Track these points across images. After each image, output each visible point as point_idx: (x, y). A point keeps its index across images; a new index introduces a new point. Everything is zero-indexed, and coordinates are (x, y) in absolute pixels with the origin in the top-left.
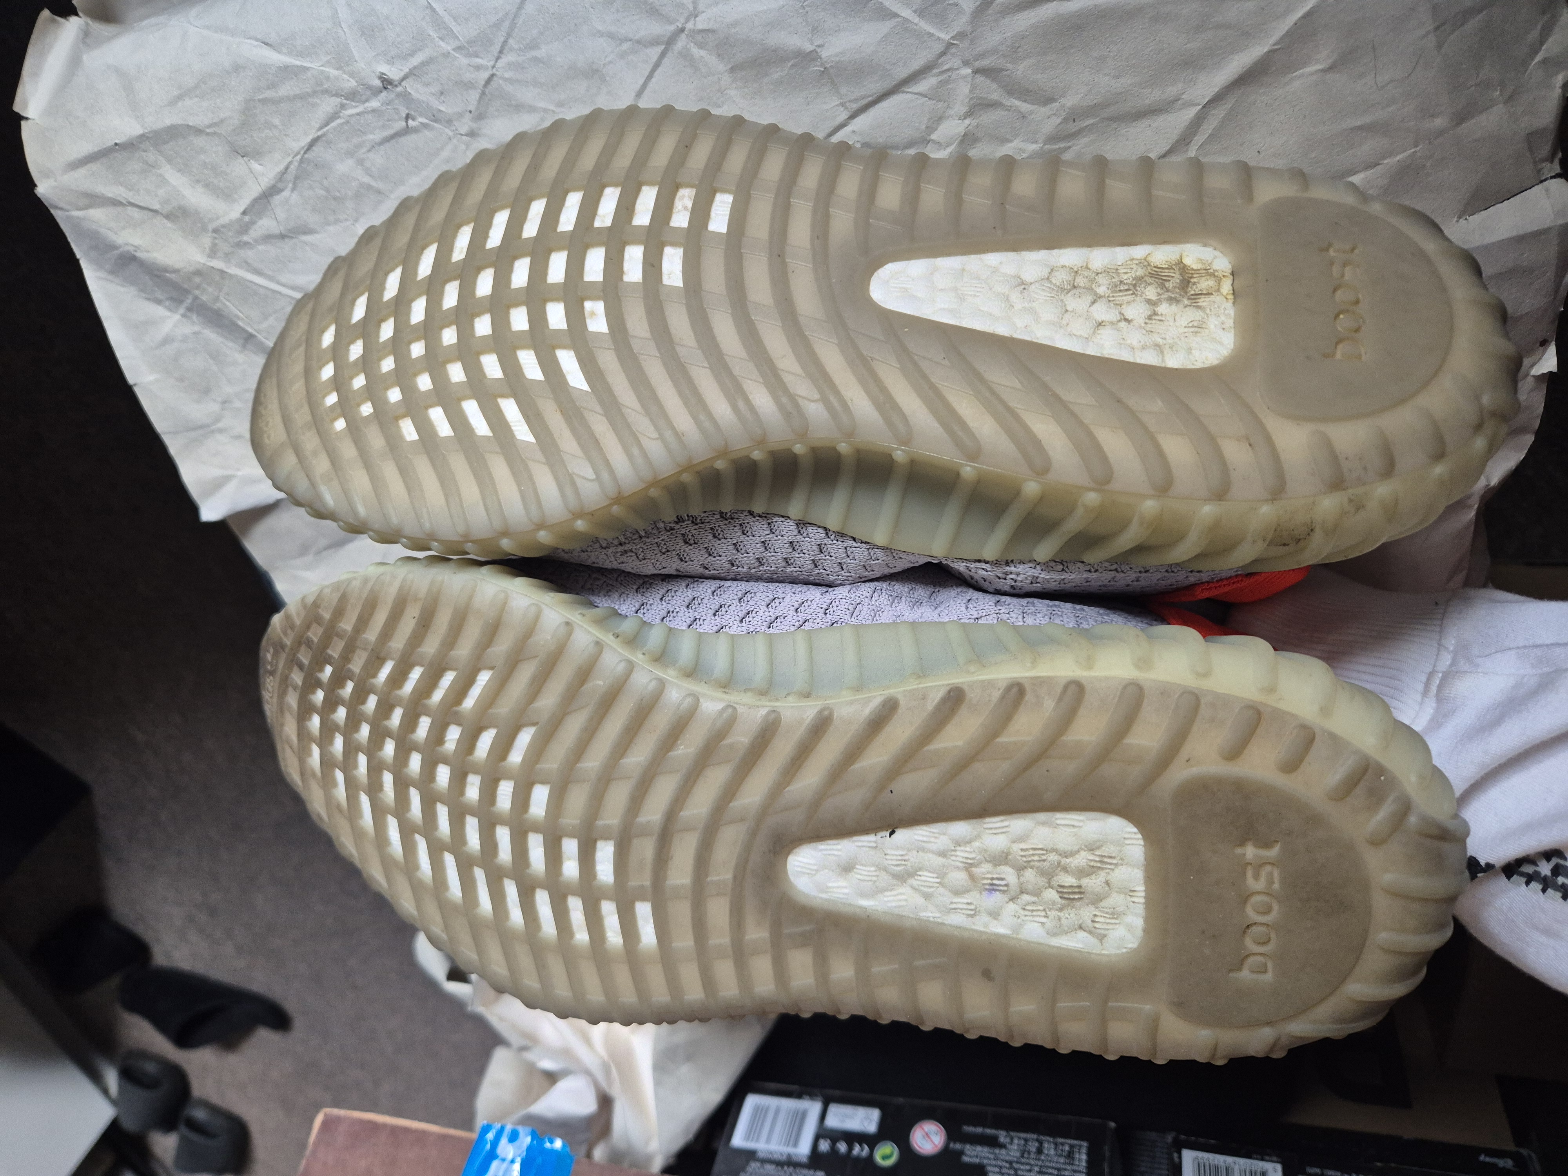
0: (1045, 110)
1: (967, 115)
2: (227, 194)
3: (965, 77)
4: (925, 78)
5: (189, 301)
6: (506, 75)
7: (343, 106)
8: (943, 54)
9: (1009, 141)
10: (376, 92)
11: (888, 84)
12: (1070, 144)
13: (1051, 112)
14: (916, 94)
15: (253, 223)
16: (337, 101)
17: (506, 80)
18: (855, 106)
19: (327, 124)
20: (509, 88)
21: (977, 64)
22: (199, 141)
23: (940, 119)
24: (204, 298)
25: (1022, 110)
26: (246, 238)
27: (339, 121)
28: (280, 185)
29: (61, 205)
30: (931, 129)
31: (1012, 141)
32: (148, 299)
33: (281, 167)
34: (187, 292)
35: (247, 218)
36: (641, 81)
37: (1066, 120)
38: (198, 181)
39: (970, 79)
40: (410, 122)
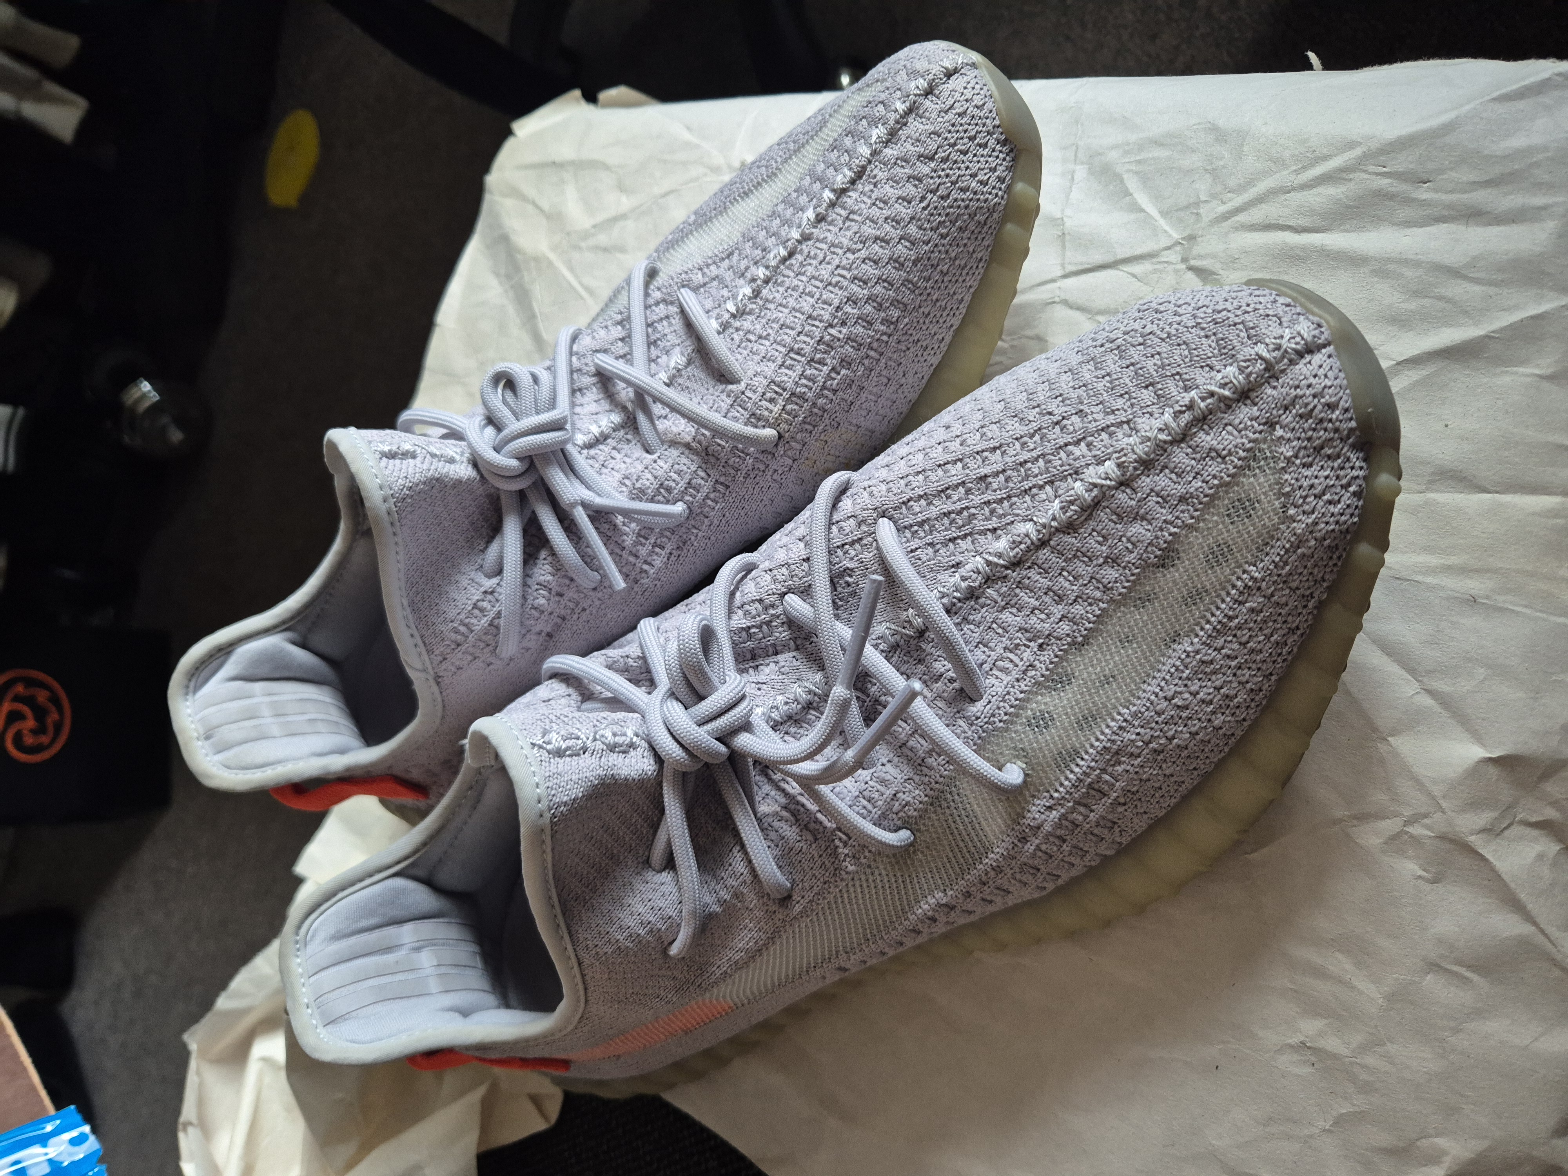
2: (593, 211)
3: (1176, 271)
4: (1143, 263)
5: (515, 279)
8: (1168, 248)
11: (1108, 259)
14: (1128, 273)
18: (1073, 268)
21: (1193, 263)
22: (603, 174)
24: (526, 279)
26: (583, 244)
27: (695, 183)
28: (629, 215)
29: (493, 191)
32: (493, 272)
33: (638, 203)
34: (520, 272)
38: (583, 199)
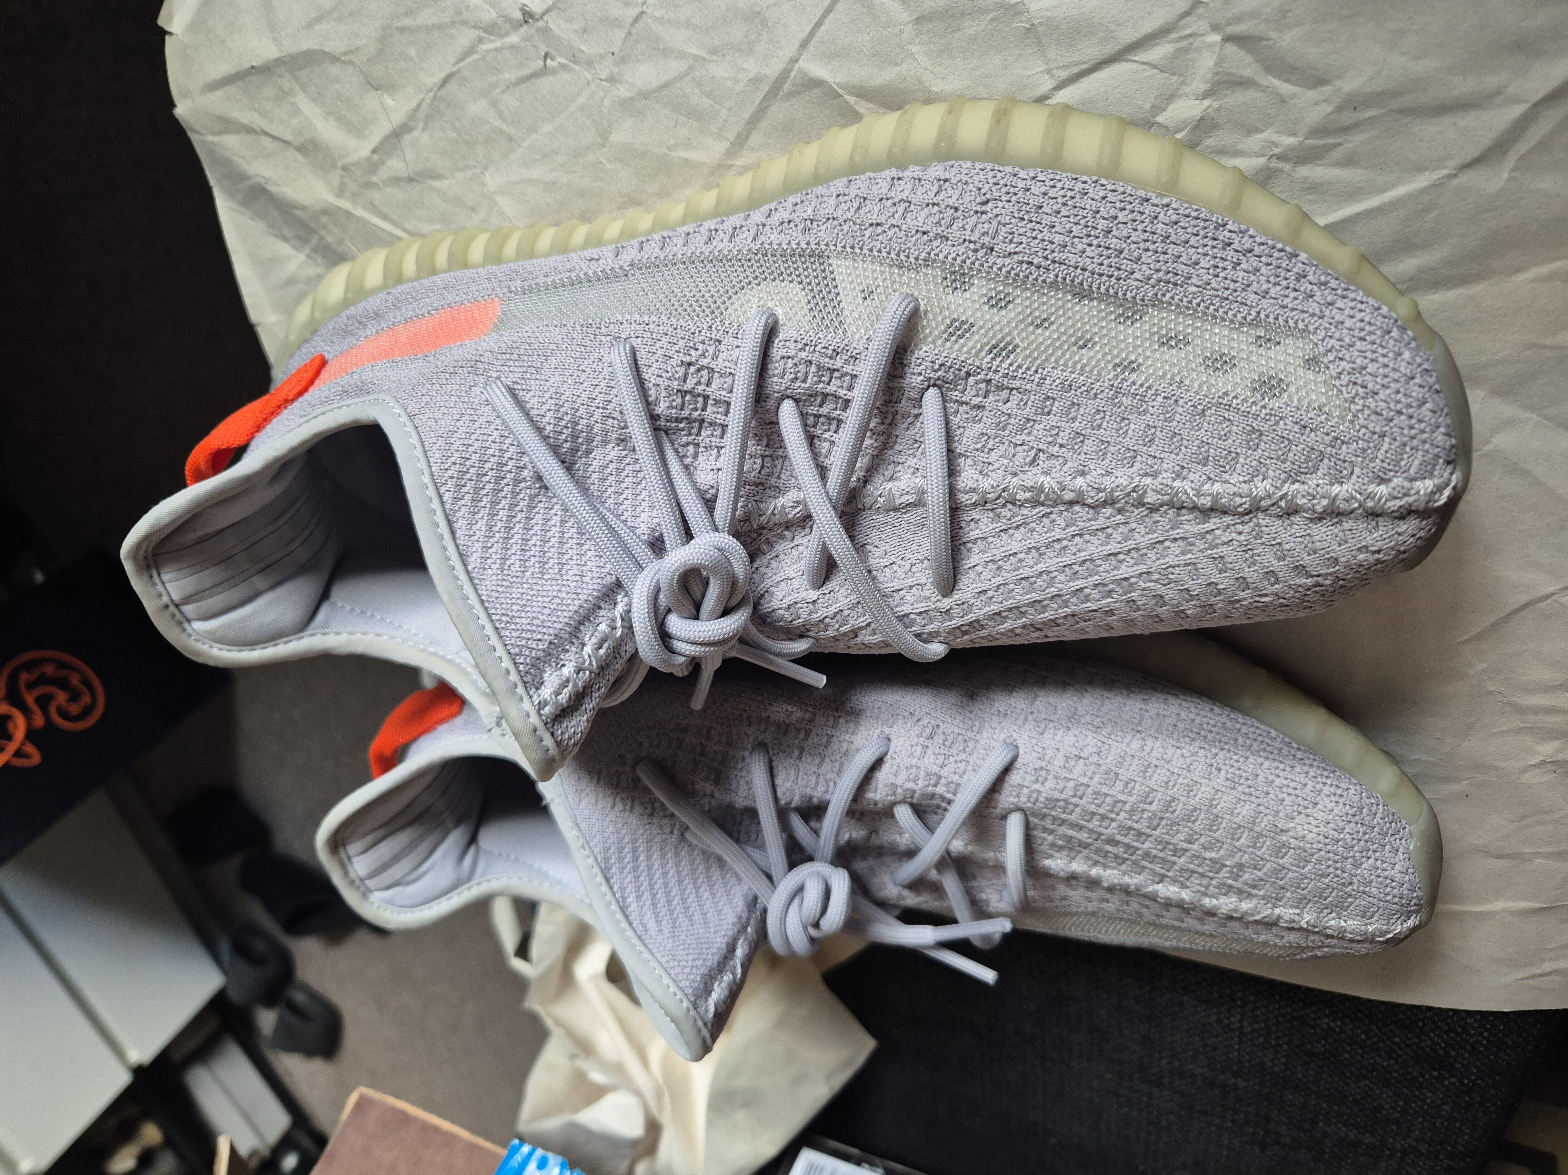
0: (1312, 94)
1: (1206, 95)
2: (358, 130)
3: (1210, 46)
4: (1158, 44)
5: (314, 241)
6: (657, 14)
7: (480, 40)
8: (1186, 14)
9: (1258, 131)
10: (517, 26)
11: (1110, 49)
12: (1341, 140)
13: (1321, 98)
14: (1144, 63)
15: (382, 162)
16: (475, 33)
17: (656, 19)
18: (1064, 74)
19: (462, 59)
20: (658, 29)
21: (1230, 30)
22: (335, 70)
23: (1170, 97)
24: (330, 239)
25: (1281, 92)
26: (374, 179)
27: (475, 57)
28: (411, 124)
29: (198, 128)
30: (1157, 109)
31: (1262, 131)
32: (277, 236)
33: (413, 104)
34: (314, 232)
35: (376, 157)
36: (808, 29)
37: (1340, 109)
38: (330, 114)
39: (1217, 49)
40: (549, 62)
